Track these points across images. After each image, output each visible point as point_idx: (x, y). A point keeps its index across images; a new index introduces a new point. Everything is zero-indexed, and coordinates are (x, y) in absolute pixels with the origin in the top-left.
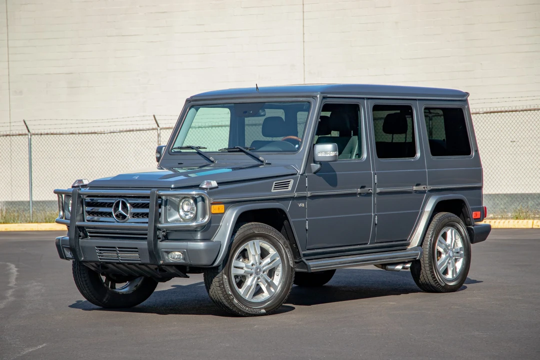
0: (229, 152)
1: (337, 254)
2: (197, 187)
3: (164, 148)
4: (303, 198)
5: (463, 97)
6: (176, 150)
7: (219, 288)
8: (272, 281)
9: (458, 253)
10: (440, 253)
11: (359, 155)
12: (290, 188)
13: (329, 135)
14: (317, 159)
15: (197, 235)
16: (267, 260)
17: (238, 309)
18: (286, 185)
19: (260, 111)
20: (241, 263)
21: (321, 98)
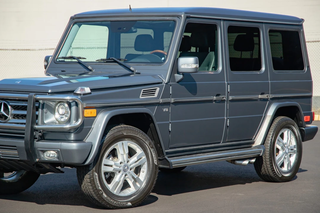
0: (107, 62)
1: (195, 152)
2: (72, 92)
3: (51, 57)
4: (167, 104)
5: (299, 23)
6: (61, 60)
7: (90, 184)
8: (138, 178)
9: (292, 150)
10: (278, 150)
11: (215, 67)
12: (156, 95)
13: (190, 51)
14: (180, 70)
15: (70, 136)
16: (134, 158)
17: (107, 202)
18: (152, 92)
19: (133, 28)
20: (111, 161)
21: (185, 17)
